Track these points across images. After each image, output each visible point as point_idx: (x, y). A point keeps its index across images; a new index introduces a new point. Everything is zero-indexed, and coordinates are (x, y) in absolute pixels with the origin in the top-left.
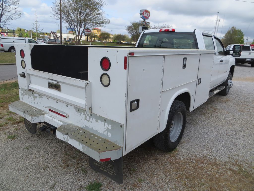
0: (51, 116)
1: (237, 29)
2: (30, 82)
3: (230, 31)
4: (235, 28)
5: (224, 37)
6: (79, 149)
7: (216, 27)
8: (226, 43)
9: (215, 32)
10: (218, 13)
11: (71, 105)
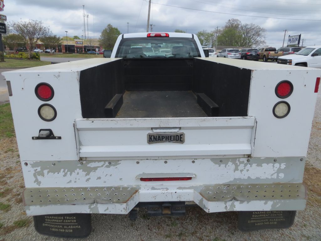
0: (153, 188)
1: (113, 27)
2: (80, 144)
3: (107, 29)
4: (111, 26)
5: (101, 36)
6: (262, 210)
7: (85, 24)
8: (104, 44)
9: (85, 30)
10: (84, 6)
11: (203, 157)
